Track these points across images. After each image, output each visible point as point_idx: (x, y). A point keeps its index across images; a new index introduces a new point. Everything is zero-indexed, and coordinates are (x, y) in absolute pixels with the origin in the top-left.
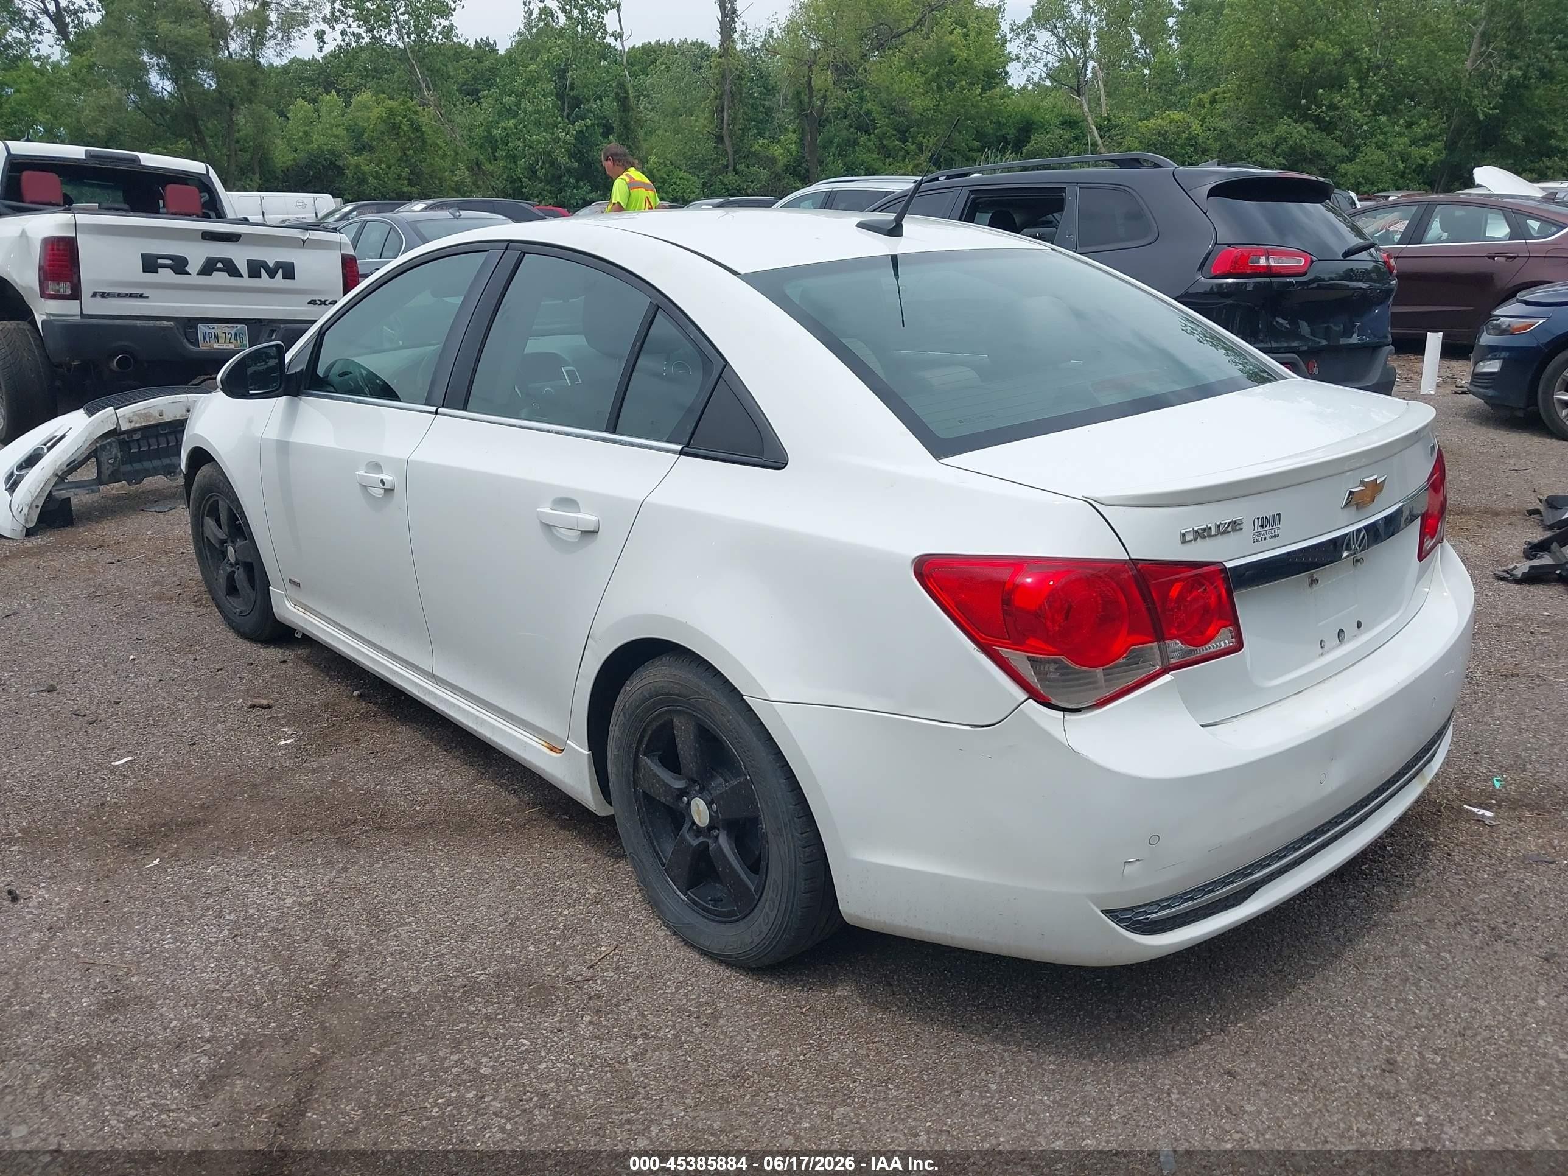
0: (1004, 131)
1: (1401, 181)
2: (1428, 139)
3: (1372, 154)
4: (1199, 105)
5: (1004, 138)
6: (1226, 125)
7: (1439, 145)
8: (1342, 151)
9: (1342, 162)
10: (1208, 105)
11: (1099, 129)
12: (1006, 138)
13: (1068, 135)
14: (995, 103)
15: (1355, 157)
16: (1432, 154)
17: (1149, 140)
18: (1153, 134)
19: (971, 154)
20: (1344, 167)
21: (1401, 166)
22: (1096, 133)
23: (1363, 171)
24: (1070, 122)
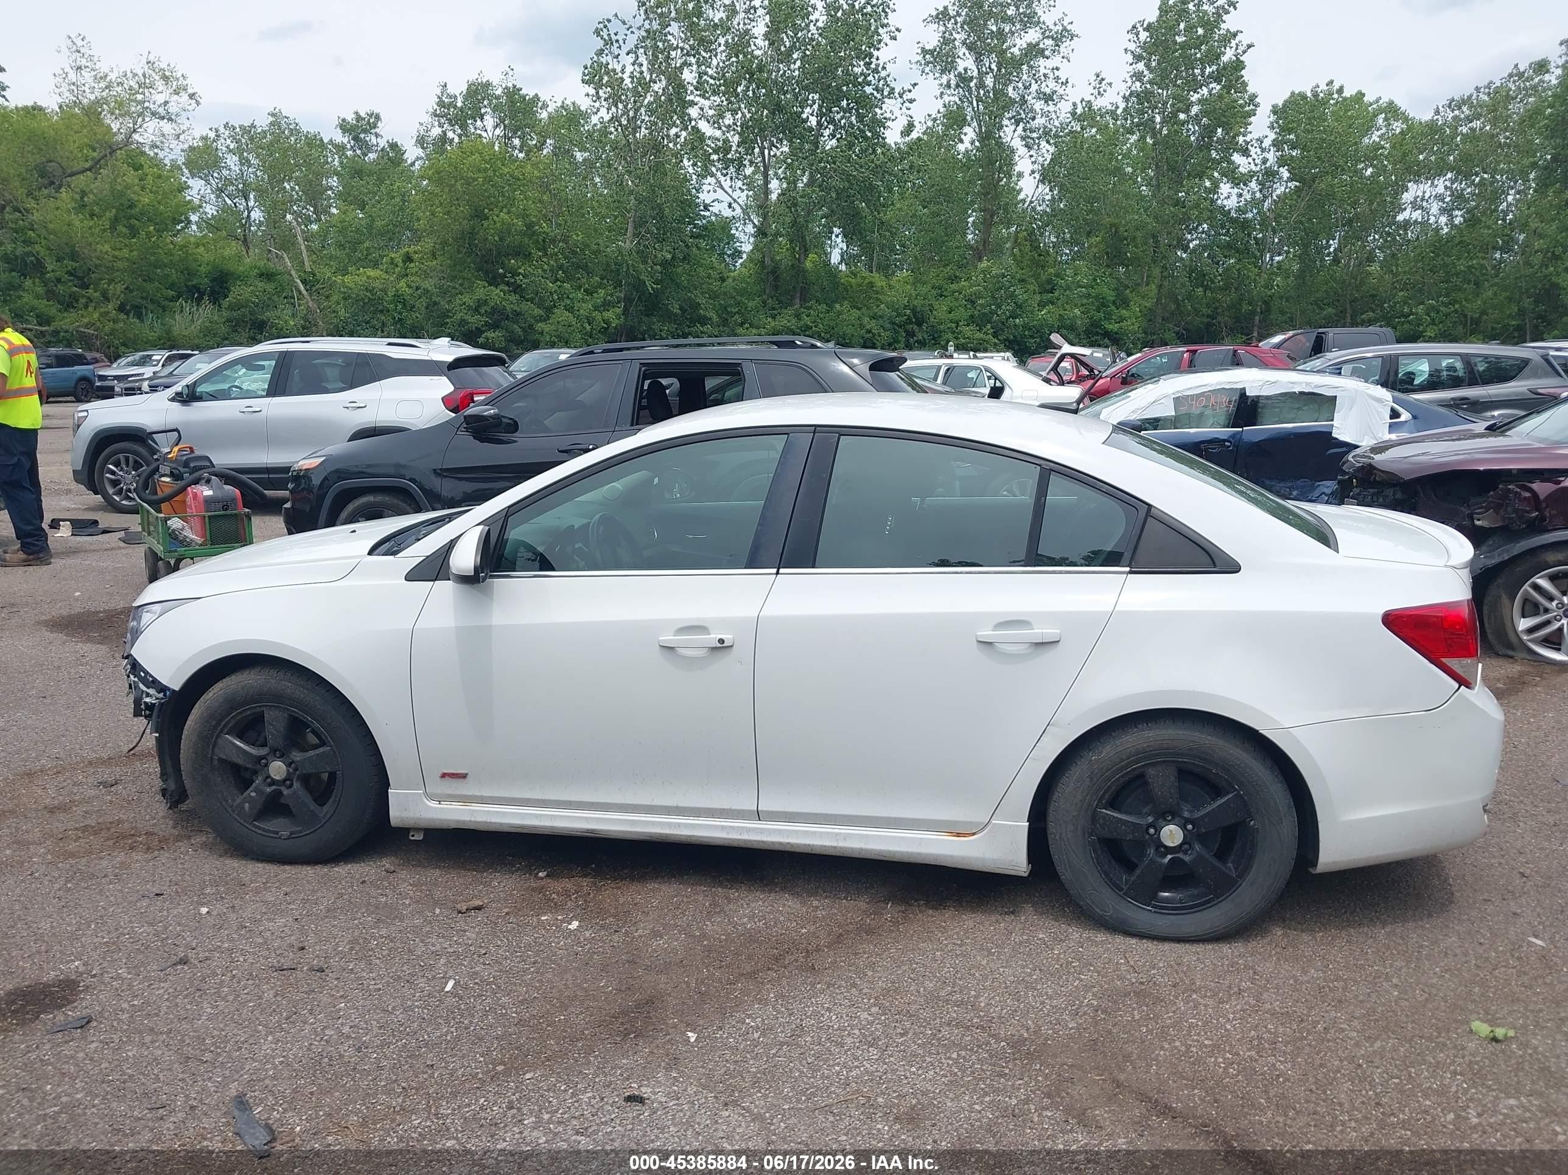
0: (195, 282)
1: (590, 340)
2: (606, 305)
3: (561, 315)
4: (392, 263)
5: (196, 288)
6: (428, 284)
7: (618, 311)
8: (538, 312)
9: (537, 321)
10: (401, 264)
11: (304, 282)
12: (199, 288)
13: (270, 287)
14: (190, 252)
15: (548, 318)
16: (613, 316)
17: (358, 295)
18: (360, 290)
19: (164, 303)
20: (540, 326)
21: (588, 328)
22: (302, 287)
23: (556, 331)
24: (267, 275)
